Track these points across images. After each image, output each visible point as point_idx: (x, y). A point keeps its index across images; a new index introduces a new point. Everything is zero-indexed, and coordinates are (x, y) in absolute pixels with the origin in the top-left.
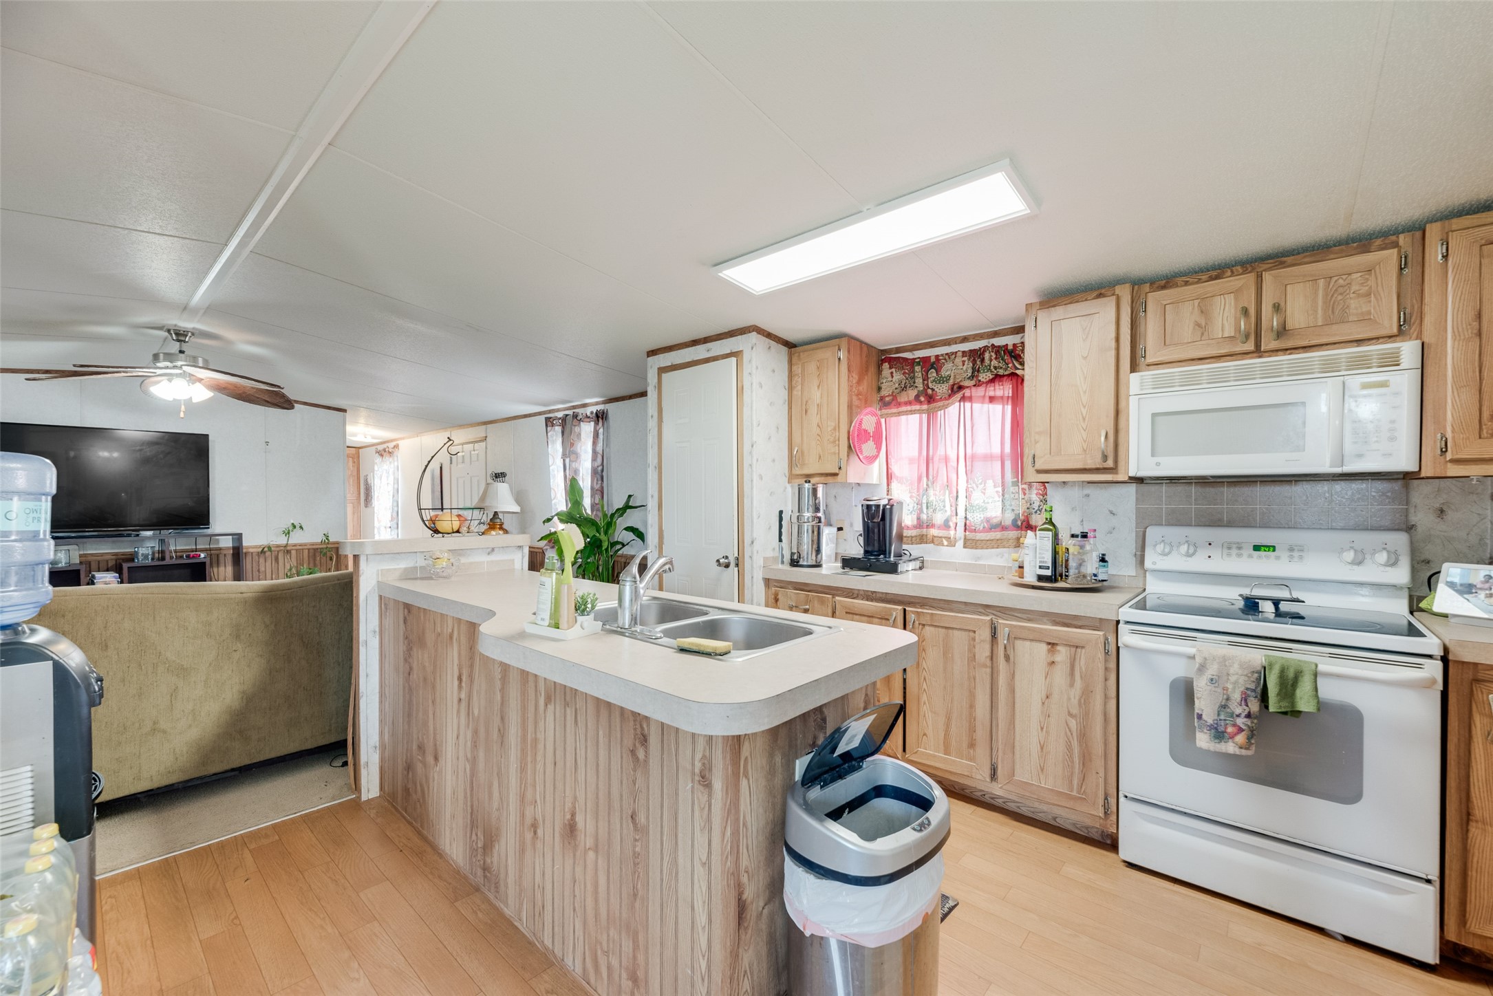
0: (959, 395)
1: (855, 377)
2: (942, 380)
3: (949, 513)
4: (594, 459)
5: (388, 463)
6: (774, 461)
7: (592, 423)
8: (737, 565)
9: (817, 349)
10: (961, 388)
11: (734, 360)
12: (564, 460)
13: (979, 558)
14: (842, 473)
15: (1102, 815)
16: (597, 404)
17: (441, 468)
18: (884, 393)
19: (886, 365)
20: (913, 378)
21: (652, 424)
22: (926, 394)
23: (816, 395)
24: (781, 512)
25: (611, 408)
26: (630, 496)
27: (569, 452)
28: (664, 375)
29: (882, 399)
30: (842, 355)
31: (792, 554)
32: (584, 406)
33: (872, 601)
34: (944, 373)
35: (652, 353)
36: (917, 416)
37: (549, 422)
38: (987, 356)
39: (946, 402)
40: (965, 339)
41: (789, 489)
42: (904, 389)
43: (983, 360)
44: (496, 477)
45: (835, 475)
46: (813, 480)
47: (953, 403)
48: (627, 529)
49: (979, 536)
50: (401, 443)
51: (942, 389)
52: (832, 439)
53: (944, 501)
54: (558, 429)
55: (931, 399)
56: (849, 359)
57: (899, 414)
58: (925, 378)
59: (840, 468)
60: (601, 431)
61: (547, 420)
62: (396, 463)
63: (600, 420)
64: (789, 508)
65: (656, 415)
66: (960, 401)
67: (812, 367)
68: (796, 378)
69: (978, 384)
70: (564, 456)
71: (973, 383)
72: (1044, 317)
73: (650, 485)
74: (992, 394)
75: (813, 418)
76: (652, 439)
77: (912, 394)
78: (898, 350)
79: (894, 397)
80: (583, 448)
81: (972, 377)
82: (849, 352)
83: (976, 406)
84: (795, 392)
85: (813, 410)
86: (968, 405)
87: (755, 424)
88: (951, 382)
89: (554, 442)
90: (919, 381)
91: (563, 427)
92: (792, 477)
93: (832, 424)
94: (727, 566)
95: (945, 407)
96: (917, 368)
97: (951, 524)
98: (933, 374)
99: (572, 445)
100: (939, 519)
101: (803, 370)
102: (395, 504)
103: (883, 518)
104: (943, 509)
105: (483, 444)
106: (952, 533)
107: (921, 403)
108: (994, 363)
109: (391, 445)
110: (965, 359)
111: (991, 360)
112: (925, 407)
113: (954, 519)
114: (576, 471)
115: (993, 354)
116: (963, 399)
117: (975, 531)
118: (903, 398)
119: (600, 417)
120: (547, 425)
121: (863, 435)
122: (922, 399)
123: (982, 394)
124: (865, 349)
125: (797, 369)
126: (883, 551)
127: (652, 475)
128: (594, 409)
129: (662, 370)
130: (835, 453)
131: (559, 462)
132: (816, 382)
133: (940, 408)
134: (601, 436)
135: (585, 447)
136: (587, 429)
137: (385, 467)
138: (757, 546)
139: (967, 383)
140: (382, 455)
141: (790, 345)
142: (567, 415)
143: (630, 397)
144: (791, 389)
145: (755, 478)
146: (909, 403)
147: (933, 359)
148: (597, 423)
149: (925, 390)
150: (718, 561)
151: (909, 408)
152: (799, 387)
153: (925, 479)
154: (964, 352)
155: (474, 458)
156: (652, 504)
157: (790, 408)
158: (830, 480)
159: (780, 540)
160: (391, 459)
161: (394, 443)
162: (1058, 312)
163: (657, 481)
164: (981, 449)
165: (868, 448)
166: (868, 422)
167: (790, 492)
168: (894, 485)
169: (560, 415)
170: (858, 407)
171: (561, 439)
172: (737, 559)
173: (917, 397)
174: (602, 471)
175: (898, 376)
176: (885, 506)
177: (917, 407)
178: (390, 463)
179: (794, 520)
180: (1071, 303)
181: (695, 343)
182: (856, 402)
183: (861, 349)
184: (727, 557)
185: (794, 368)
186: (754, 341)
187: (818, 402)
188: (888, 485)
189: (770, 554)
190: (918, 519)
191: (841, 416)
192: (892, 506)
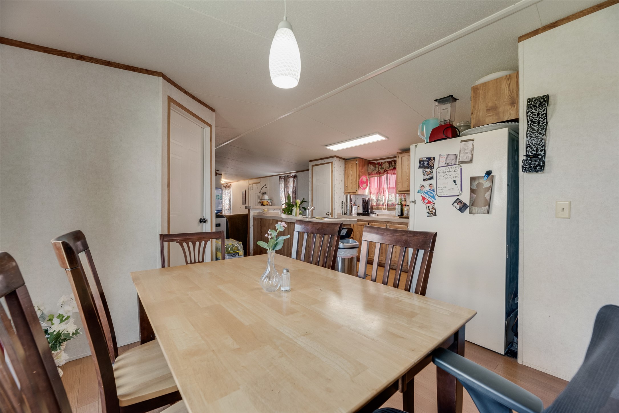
0: (386, 172)
1: (361, 168)
2: (382, 168)
3: (384, 202)
4: (293, 189)
5: (228, 190)
6: (340, 189)
7: (293, 178)
8: (331, 215)
9: (352, 161)
10: (387, 171)
11: (331, 164)
12: (285, 189)
13: (391, 213)
14: (357, 192)
15: (406, 265)
16: (294, 173)
17: (245, 191)
18: (369, 171)
19: (370, 164)
20: (376, 168)
21: (310, 179)
22: (379, 172)
23: (351, 172)
24: (342, 202)
25: (298, 174)
26: (303, 199)
27: (286, 187)
28: (313, 167)
29: (369, 173)
30: (357, 162)
31: (345, 212)
32: (290, 173)
33: (362, 222)
34: (383, 167)
35: (310, 161)
36: (377, 177)
37: (280, 178)
38: (392, 163)
39: (383, 174)
40: (388, 158)
41: (344, 196)
42: (374, 170)
43: (391, 164)
44: (263, 194)
45: (355, 192)
46: (350, 194)
47: (385, 174)
48: (303, 208)
49: (391, 207)
50: (232, 184)
51: (382, 171)
52: (355, 183)
53: (382, 199)
54: (283, 180)
55: (380, 173)
56: (359, 164)
57: (373, 177)
58: (379, 168)
59: (357, 191)
60: (295, 180)
61: (280, 177)
62: (230, 190)
63: (295, 178)
64: (344, 201)
65: (311, 177)
66: (387, 174)
67: (350, 165)
68: (346, 168)
69: (390, 170)
70: (285, 188)
71: (389, 169)
72: (400, 156)
73: (309, 195)
74: (394, 172)
75: (350, 178)
76: (310, 183)
77: (375, 172)
78: (373, 160)
79: (371, 173)
80: (290, 185)
81: (389, 168)
82: (359, 162)
83: (390, 175)
84: (346, 172)
85: (350, 176)
86: (388, 175)
87: (335, 180)
88: (384, 169)
89: (281, 184)
90: (377, 169)
91: (284, 179)
92: (345, 193)
93: (355, 180)
94: (328, 215)
95: (383, 175)
96: (377, 165)
97: (384, 205)
98: (380, 167)
99: (287, 184)
100: (381, 203)
101: (348, 166)
102: (230, 202)
103: (367, 203)
104: (382, 201)
105: (259, 184)
106: (385, 207)
107: (378, 174)
108: (394, 165)
109: (229, 184)
110: (388, 163)
111: (393, 164)
112: (379, 175)
113: (385, 203)
114: (288, 192)
115: (394, 162)
116: (387, 173)
117: (389, 206)
118: (373, 173)
119: (295, 176)
120: (279, 179)
121: (363, 182)
122: (378, 173)
123: (391, 172)
124: (364, 160)
125: (347, 166)
126: (367, 211)
127: (310, 193)
128: (293, 174)
129: (313, 166)
130: (355, 187)
131: (283, 189)
132: (351, 169)
133: (382, 176)
134: (295, 182)
135: (291, 185)
136: (291, 180)
137: (227, 191)
138: (336, 210)
139: (388, 170)
140: (225, 187)
141: (345, 160)
142: (285, 176)
143: (304, 171)
144: (345, 171)
145: (335, 193)
146: (375, 174)
147: (380, 163)
148: (294, 178)
149: (379, 171)
150: (326, 213)
151: (375, 175)
152: (347, 170)
153: (378, 193)
154: (387, 162)
155: (256, 188)
156: (310, 200)
157: (345, 175)
158: (354, 194)
159: (342, 209)
160: (229, 189)
161: (230, 184)
162: (403, 155)
163: (311, 194)
164: (391, 186)
165: (364, 185)
166: (364, 179)
167: (345, 196)
168: (371, 195)
169: (283, 176)
170: (361, 175)
171: (283, 183)
172: (331, 213)
173: (377, 173)
174: (296, 192)
175: (372, 167)
176: (367, 200)
177: (377, 175)
178: (229, 190)
179: (345, 204)
180: (405, 153)
181: (321, 159)
182: (361, 174)
183: (363, 161)
184: (328, 213)
185: (346, 165)
186: (335, 159)
187: (352, 174)
188: (370, 195)
189: (339, 212)
190: (377, 203)
191: (357, 178)
192: (369, 200)
